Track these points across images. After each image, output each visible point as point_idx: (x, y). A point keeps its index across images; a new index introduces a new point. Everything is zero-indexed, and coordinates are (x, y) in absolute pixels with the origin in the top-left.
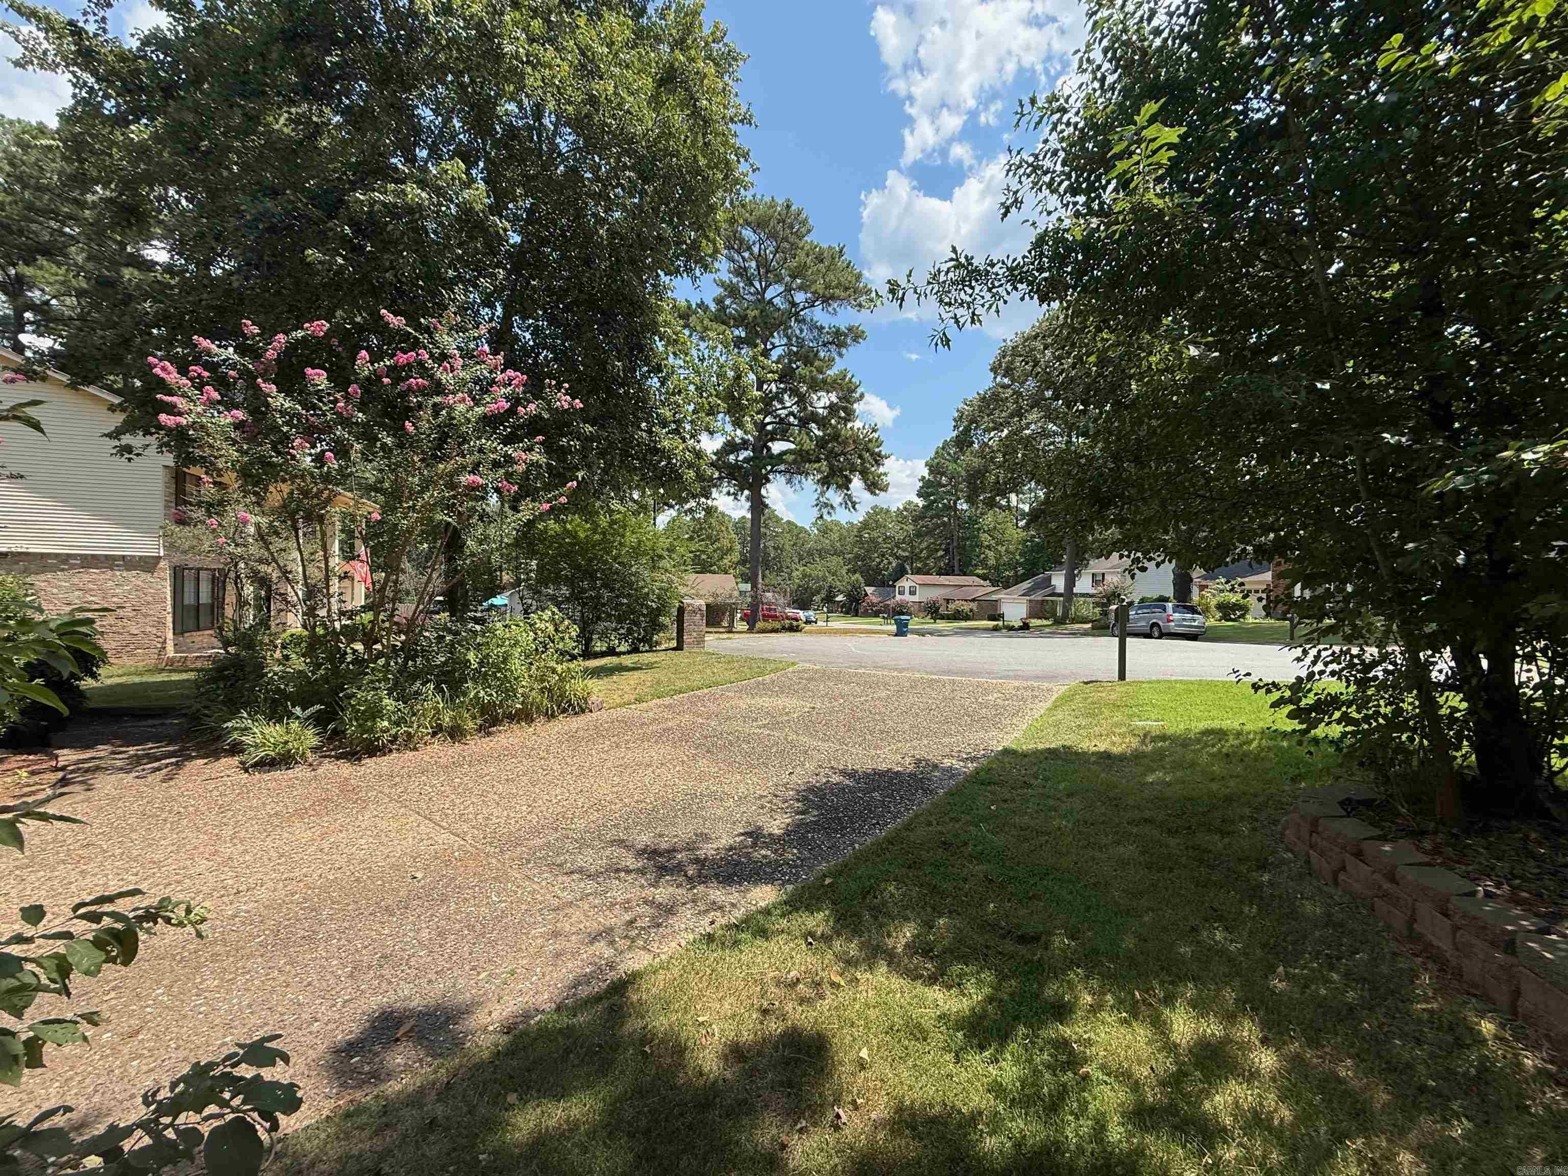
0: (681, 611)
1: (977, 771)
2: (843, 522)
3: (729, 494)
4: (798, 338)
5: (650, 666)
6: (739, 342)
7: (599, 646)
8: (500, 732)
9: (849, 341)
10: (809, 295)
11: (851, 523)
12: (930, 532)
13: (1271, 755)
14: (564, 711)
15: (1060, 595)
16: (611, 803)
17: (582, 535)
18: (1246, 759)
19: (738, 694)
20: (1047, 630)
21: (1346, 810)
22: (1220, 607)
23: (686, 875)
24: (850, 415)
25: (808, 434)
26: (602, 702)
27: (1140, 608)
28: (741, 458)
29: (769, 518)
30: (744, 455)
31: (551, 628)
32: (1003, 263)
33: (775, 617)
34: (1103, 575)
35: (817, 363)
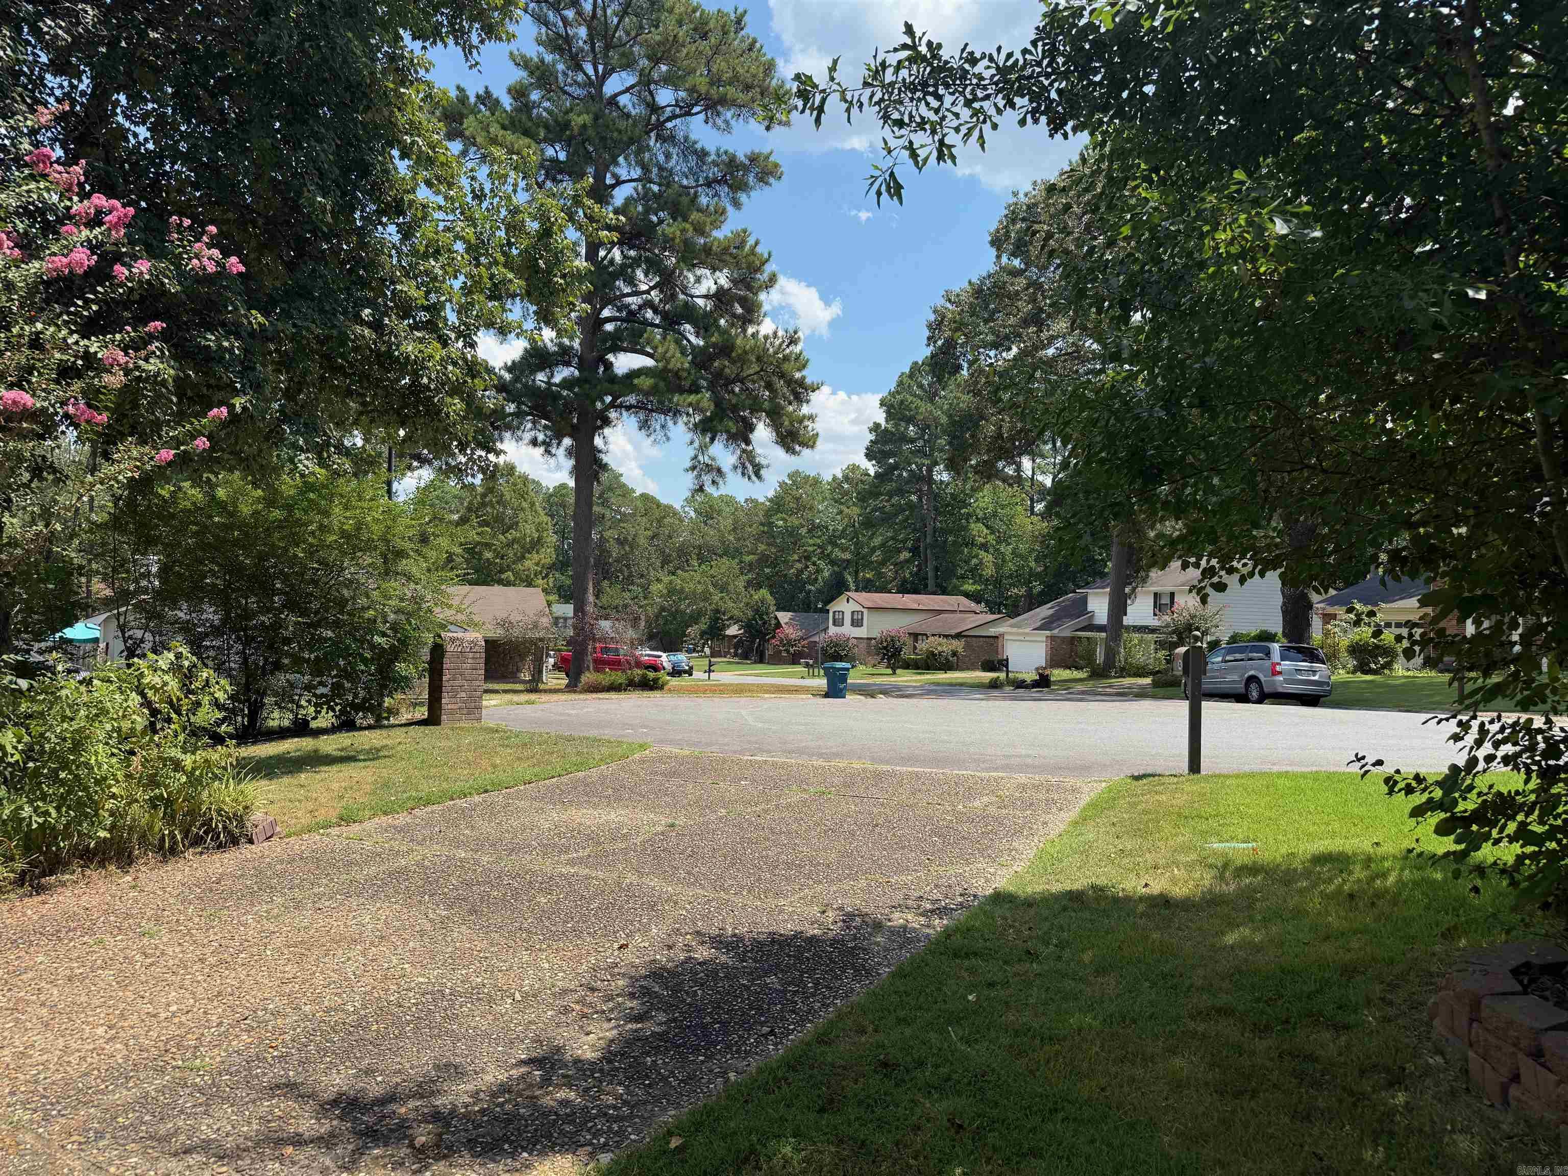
0: (438, 651)
1: (948, 934)
2: (741, 499)
3: (534, 442)
4: (661, 168)
5: (374, 755)
6: (554, 170)
7: (277, 719)
8: (63, 884)
9: (751, 179)
10: (682, 94)
11: (754, 501)
12: (887, 519)
13: (1418, 894)
14: (197, 841)
15: (1101, 628)
16: (276, 1014)
17: (245, 510)
18: (1380, 903)
19: (536, 804)
20: (1080, 687)
21: (1521, 982)
22: (1356, 650)
23: (411, 1145)
24: (751, 313)
25: (678, 342)
26: (273, 824)
27: (1230, 651)
28: (557, 379)
29: (610, 489)
30: (561, 374)
31: (173, 685)
32: (991, 59)
33: (615, 664)
34: (1172, 595)
35: (695, 216)
